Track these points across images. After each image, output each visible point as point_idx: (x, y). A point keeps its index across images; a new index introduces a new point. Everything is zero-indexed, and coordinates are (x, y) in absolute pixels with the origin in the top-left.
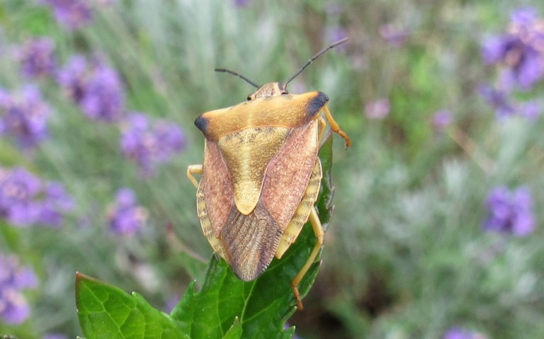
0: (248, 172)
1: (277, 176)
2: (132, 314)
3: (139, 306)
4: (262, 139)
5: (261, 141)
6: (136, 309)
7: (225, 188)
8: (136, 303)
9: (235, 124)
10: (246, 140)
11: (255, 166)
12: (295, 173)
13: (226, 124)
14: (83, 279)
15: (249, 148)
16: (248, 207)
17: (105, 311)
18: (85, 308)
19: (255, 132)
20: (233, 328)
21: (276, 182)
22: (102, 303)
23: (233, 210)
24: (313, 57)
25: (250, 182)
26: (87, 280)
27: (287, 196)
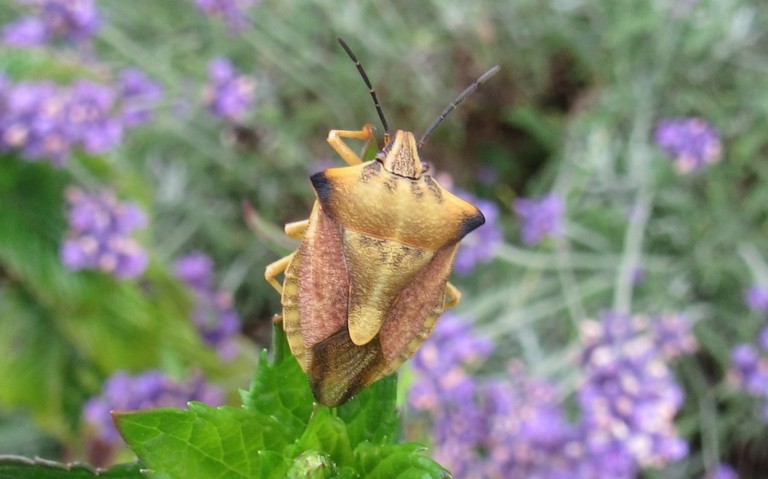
0: (377, 298)
1: (405, 308)
2: (195, 427)
3: (200, 415)
4: (408, 265)
5: (406, 268)
6: (198, 419)
7: (340, 300)
8: (196, 414)
9: (379, 227)
10: (390, 260)
11: (389, 294)
12: (422, 306)
13: (366, 218)
14: (120, 416)
15: (389, 272)
16: (363, 338)
17: (162, 433)
18: (136, 442)
19: (402, 252)
20: (315, 415)
21: (402, 316)
22: (155, 428)
23: (343, 331)
24: (457, 100)
25: (374, 310)
26: (127, 416)
27: (405, 332)
